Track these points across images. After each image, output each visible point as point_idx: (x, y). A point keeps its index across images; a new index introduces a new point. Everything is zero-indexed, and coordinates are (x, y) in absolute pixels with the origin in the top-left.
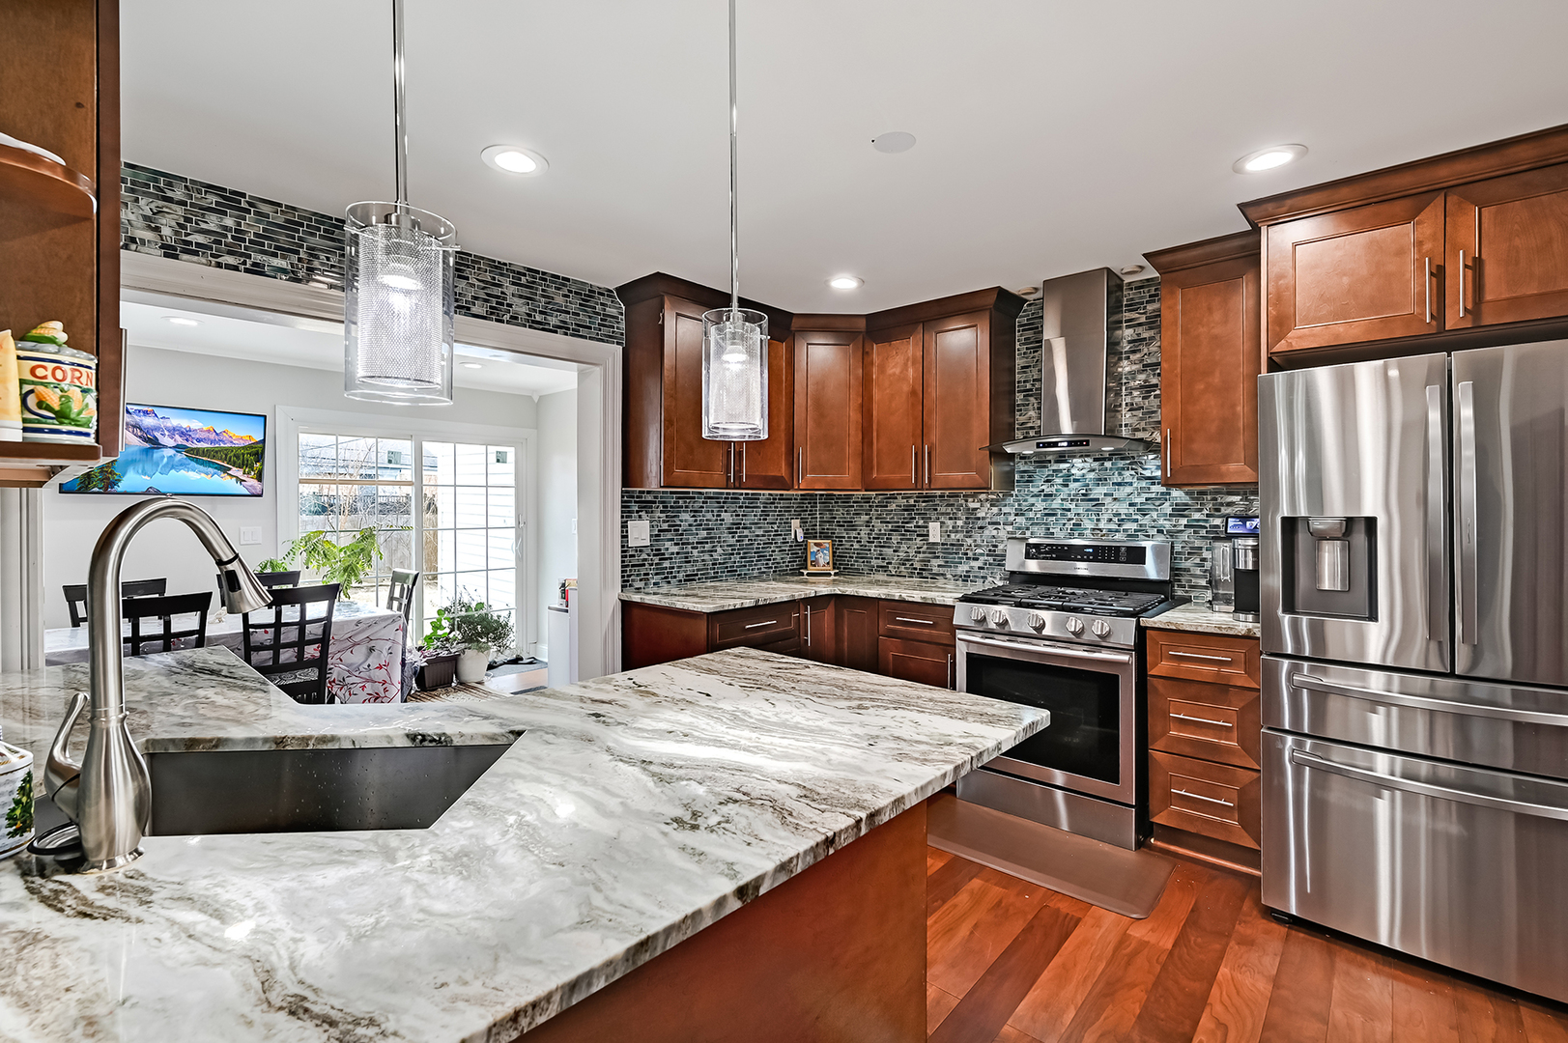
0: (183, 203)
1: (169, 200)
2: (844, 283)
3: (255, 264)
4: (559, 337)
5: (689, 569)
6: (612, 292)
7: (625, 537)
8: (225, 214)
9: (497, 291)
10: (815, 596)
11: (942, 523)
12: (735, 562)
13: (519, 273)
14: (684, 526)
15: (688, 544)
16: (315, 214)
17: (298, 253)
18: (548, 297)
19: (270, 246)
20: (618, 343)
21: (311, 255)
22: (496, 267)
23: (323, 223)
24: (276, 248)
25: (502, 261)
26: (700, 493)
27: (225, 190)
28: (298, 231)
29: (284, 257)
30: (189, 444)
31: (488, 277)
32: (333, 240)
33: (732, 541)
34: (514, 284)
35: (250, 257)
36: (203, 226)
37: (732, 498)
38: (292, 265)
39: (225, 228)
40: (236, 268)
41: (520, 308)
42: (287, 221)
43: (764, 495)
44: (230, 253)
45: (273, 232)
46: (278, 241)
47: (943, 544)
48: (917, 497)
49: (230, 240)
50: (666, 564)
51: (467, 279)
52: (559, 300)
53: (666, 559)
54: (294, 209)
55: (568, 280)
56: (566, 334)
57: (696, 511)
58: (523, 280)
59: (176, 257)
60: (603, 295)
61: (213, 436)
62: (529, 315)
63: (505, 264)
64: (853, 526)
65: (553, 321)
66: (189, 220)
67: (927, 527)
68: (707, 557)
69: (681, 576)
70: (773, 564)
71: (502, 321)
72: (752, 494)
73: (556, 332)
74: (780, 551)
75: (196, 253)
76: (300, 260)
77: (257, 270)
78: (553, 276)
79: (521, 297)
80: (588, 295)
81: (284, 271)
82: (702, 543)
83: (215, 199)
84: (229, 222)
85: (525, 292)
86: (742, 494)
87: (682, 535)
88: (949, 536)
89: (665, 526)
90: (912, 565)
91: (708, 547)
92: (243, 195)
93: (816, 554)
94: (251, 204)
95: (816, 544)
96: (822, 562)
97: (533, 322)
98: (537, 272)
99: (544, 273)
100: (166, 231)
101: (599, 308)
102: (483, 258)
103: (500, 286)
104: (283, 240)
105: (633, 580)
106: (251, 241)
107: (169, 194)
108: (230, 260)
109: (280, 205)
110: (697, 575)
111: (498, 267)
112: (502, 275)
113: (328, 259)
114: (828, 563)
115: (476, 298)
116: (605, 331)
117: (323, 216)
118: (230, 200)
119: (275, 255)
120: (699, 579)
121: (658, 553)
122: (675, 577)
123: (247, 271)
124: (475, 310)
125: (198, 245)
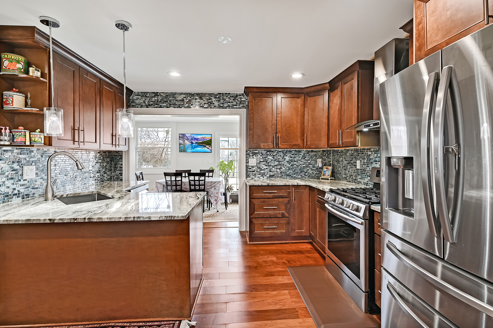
0: (149, 97)
1: (147, 97)
2: (297, 76)
3: (160, 106)
4: (228, 109)
5: (272, 174)
6: (243, 94)
7: (247, 163)
8: (155, 97)
9: (210, 101)
10: (297, 185)
11: (360, 161)
12: (290, 173)
13: (216, 95)
14: (270, 160)
15: (271, 166)
16: (171, 93)
17: (167, 102)
18: (224, 99)
19: (163, 102)
20: (245, 108)
21: (170, 102)
22: (210, 95)
23: (172, 94)
24: (164, 102)
25: (211, 93)
26: (276, 150)
27: (155, 92)
28: (167, 97)
29: (165, 103)
30: (198, 142)
31: (208, 98)
32: (174, 97)
33: (289, 166)
34: (215, 98)
35: (159, 104)
36: (152, 100)
37: (289, 152)
38: (167, 104)
39: (156, 100)
40: (157, 107)
41: (216, 104)
42: (166, 96)
43: (304, 150)
44: (156, 104)
45: (163, 99)
46: (164, 100)
47: (361, 170)
48: (354, 150)
49: (156, 102)
50: (262, 171)
51: (203, 99)
52: (227, 99)
53: (263, 170)
54: (167, 93)
55: (230, 94)
56: (229, 108)
57: (274, 156)
58: (217, 96)
59: (148, 107)
60: (240, 95)
61: (202, 139)
62: (219, 105)
63: (212, 94)
64: (339, 162)
65: (226, 105)
66: (150, 100)
67: (356, 162)
68: (278, 170)
69: (268, 176)
70: (308, 174)
71: (211, 108)
72: (298, 150)
73: (226, 108)
74: (311, 170)
75: (151, 106)
76: (168, 103)
77: (161, 107)
78: (226, 94)
79: (217, 101)
80: (235, 97)
81: (165, 106)
82: (276, 166)
83: (153, 95)
84: (156, 98)
85: (218, 99)
86: (293, 150)
87: (268, 163)
88: (362, 166)
89: (262, 160)
90: (353, 177)
91: (278, 167)
92: (158, 93)
93: (325, 171)
94: (160, 94)
95: (326, 168)
96: (327, 174)
97: (220, 107)
98: (221, 93)
99: (223, 93)
100: (147, 103)
101: (239, 100)
102: (207, 93)
103: (211, 99)
104: (165, 100)
105: (251, 176)
106: (160, 101)
107: (147, 96)
108: (156, 106)
109: (164, 93)
110: (274, 176)
111: (210, 94)
112: (211, 96)
113: (173, 102)
114: (329, 175)
115: (205, 103)
116: (241, 105)
117: (172, 93)
118: (156, 94)
119: (164, 103)
120: (275, 177)
121: (259, 168)
122: (266, 176)
123: (159, 107)
124: (204, 107)
125: (151, 104)
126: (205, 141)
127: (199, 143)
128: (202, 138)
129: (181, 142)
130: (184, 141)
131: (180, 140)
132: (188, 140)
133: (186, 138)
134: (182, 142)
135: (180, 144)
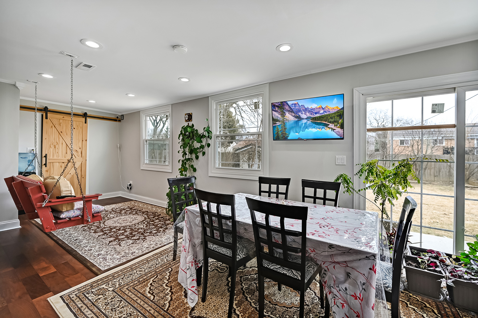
30: (312, 116)
61: (321, 110)
126: (327, 115)
127: (314, 118)
128: (319, 108)
129: (277, 115)
130: (283, 115)
131: (276, 111)
132: (291, 112)
133: (287, 108)
134: (280, 116)
135: (274, 120)
